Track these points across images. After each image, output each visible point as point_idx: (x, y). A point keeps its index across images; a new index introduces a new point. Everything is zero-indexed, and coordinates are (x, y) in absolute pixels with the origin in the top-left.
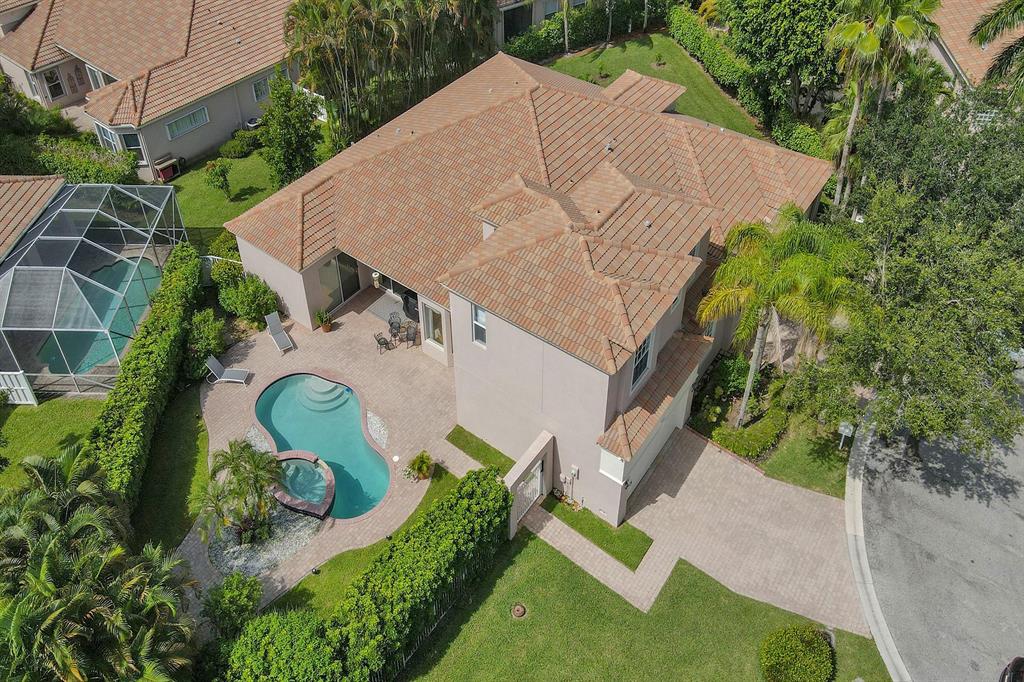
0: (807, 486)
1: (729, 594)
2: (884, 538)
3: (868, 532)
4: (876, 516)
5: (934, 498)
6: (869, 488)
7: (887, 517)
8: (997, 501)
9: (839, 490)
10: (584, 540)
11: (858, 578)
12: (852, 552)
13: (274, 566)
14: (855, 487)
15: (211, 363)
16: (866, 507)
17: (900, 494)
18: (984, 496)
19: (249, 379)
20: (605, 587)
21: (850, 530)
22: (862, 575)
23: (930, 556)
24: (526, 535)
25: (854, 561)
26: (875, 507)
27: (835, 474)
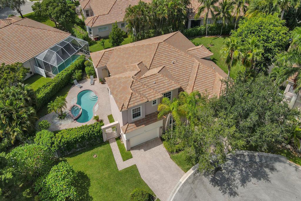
0: (179, 165)
1: (140, 177)
2: (188, 186)
3: (185, 183)
4: (190, 181)
5: (210, 185)
6: (194, 174)
7: (193, 182)
8: (227, 195)
9: (186, 170)
10: (119, 150)
11: (173, 191)
12: (177, 185)
13: (61, 124)
14: (191, 172)
15: (75, 81)
16: (190, 178)
17: (201, 180)
18: (224, 192)
19: (81, 87)
20: (115, 161)
21: (181, 180)
22: (175, 191)
23: (196, 197)
24: (108, 142)
25: (175, 187)
26: (192, 179)
27: (188, 166)
